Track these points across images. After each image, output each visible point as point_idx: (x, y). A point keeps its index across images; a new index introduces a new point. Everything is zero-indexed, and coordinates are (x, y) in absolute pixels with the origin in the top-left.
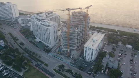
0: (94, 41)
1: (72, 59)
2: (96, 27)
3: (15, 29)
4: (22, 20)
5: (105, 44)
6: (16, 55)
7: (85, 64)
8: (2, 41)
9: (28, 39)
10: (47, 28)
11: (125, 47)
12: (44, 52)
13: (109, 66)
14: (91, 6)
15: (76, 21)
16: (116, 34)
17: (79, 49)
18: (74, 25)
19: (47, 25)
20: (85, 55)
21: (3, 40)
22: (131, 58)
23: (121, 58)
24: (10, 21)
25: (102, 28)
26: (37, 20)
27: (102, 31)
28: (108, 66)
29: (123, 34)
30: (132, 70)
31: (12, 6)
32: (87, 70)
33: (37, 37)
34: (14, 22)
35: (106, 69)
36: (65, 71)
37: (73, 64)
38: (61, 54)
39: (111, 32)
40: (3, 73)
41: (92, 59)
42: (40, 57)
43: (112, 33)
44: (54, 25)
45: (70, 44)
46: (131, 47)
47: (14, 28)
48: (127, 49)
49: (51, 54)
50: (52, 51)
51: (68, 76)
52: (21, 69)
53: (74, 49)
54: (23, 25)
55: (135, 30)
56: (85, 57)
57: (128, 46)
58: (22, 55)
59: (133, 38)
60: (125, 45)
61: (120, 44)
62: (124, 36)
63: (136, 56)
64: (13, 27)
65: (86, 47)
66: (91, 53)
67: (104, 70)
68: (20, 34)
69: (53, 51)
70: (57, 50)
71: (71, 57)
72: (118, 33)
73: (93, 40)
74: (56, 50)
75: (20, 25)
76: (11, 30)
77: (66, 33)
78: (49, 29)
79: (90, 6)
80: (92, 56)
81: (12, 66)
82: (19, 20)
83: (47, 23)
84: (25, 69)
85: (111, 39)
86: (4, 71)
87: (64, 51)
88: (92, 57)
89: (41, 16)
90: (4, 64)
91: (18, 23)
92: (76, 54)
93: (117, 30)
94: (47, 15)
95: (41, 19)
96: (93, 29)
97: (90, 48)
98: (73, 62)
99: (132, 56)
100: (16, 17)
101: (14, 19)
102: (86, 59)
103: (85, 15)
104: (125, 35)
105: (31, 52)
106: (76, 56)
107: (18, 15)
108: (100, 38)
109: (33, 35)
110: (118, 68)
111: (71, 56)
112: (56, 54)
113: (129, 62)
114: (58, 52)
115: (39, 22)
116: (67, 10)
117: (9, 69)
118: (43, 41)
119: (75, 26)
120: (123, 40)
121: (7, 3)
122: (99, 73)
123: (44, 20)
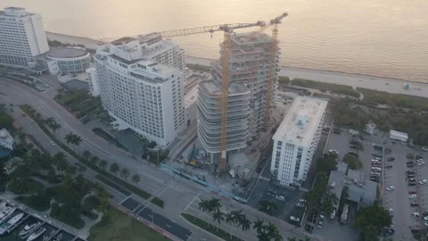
0: (300, 123)
1: (233, 181)
2: (291, 79)
3: (39, 91)
4: (60, 63)
5: (327, 130)
6: (59, 176)
7: (275, 194)
8: (3, 133)
9: (85, 122)
10: (152, 85)
11: (385, 138)
12: (144, 161)
13: (351, 198)
14: (285, 15)
15: (243, 64)
16: (354, 98)
17: (251, 148)
18: (240, 76)
19: (153, 78)
20: (276, 166)
21: (8, 129)
22: (408, 169)
23: (379, 171)
24: (18, 66)
25: (311, 84)
26: (118, 62)
27: (313, 91)
28: (347, 195)
29: (374, 98)
30: (416, 205)
31: (25, 19)
32: (286, 212)
33: (115, 117)
34: (32, 69)
35: (341, 206)
36: (223, 219)
37: (240, 195)
38: (199, 166)
39: (339, 92)
40: (22, 233)
41: (298, 179)
42: (136, 178)
43: (343, 96)
44: (173, 76)
45: (228, 133)
46: (403, 136)
47: (36, 89)
48: (394, 143)
49: (167, 168)
50: (168, 159)
51: (231, 234)
52: (80, 220)
53: (238, 148)
54: (63, 79)
55: (408, 86)
56: (276, 172)
57: (394, 134)
58: (78, 172)
59: (407, 110)
60: (387, 130)
61: (371, 128)
62: (380, 106)
63: (421, 162)
64: (33, 86)
65: (280, 143)
66: (295, 159)
67: (335, 208)
68: (60, 107)
69: (174, 157)
70: (186, 154)
71: (231, 176)
72: (359, 96)
73: (297, 121)
74: (183, 155)
75: (54, 78)
76: (27, 96)
77: (217, 100)
78: (159, 88)
79: (281, 17)
80: (297, 168)
81: (49, 212)
82: (49, 63)
83: (150, 70)
84: (94, 217)
85: (345, 116)
86: (27, 227)
87: (207, 156)
88: (297, 172)
89: (129, 51)
90: (21, 207)
91: (46, 73)
92: (246, 166)
93: (354, 88)
94: (146, 44)
95: (129, 59)
96: (284, 88)
97: (290, 146)
98: (241, 190)
99: (410, 164)
100: (41, 55)
101: (32, 61)
102: (279, 178)
103: (269, 43)
104: (382, 103)
105: (104, 163)
106: (247, 171)
107: (45, 48)
108: (315, 113)
109: (102, 110)
110: (376, 203)
111: (232, 172)
112: (182, 166)
113: (405, 183)
114: (190, 160)
115: (123, 68)
116: (221, 28)
117: (41, 221)
118: (139, 128)
119: (239, 79)
120: (376, 116)
121: (10, 11)
122: (322, 220)
123: (141, 63)
